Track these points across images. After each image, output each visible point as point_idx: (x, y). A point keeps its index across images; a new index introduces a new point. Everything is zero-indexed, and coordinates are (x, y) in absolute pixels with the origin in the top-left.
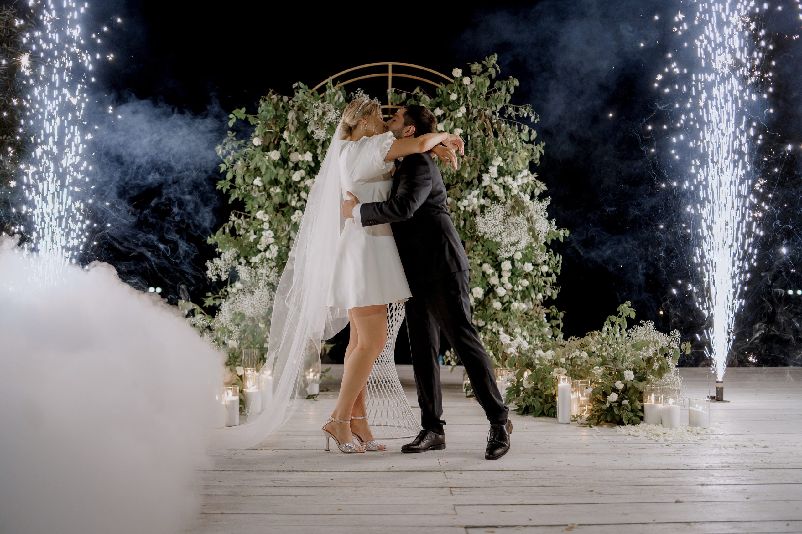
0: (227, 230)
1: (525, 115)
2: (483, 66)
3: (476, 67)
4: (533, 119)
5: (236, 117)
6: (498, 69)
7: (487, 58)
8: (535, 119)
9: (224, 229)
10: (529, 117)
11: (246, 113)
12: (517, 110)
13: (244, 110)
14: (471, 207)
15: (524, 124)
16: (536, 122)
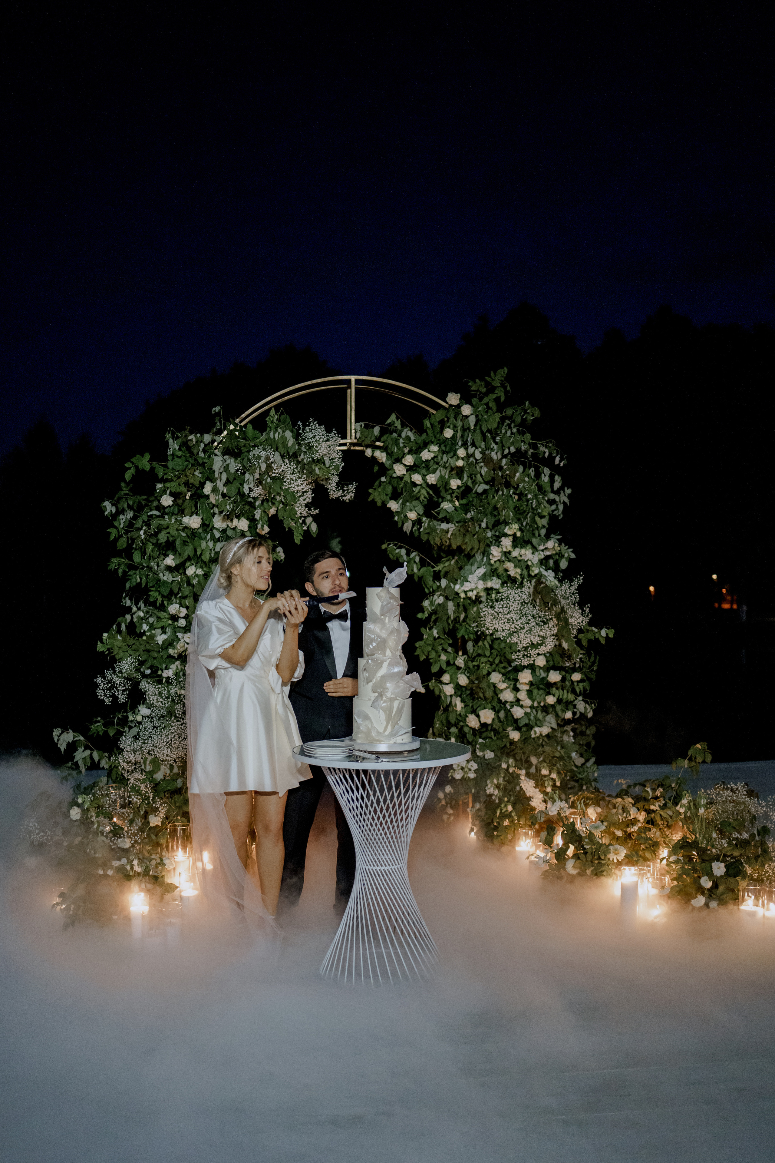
0: (123, 627)
1: (546, 455)
2: (488, 384)
3: (476, 386)
4: (557, 460)
5: (137, 467)
6: (508, 388)
7: (492, 374)
8: (561, 461)
9: (119, 626)
10: (552, 458)
11: (151, 461)
12: (534, 447)
13: (147, 456)
14: (475, 593)
15: (544, 466)
16: (562, 464)
